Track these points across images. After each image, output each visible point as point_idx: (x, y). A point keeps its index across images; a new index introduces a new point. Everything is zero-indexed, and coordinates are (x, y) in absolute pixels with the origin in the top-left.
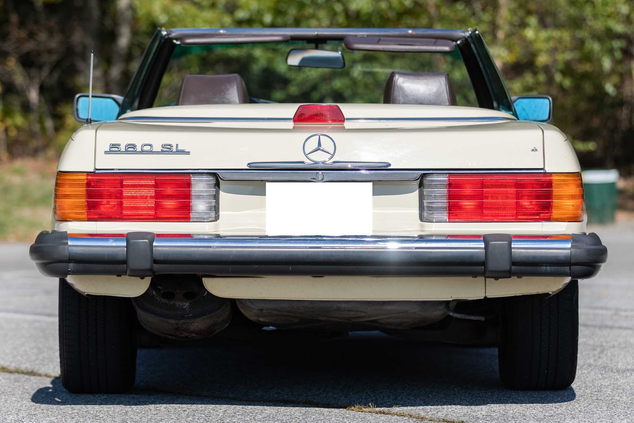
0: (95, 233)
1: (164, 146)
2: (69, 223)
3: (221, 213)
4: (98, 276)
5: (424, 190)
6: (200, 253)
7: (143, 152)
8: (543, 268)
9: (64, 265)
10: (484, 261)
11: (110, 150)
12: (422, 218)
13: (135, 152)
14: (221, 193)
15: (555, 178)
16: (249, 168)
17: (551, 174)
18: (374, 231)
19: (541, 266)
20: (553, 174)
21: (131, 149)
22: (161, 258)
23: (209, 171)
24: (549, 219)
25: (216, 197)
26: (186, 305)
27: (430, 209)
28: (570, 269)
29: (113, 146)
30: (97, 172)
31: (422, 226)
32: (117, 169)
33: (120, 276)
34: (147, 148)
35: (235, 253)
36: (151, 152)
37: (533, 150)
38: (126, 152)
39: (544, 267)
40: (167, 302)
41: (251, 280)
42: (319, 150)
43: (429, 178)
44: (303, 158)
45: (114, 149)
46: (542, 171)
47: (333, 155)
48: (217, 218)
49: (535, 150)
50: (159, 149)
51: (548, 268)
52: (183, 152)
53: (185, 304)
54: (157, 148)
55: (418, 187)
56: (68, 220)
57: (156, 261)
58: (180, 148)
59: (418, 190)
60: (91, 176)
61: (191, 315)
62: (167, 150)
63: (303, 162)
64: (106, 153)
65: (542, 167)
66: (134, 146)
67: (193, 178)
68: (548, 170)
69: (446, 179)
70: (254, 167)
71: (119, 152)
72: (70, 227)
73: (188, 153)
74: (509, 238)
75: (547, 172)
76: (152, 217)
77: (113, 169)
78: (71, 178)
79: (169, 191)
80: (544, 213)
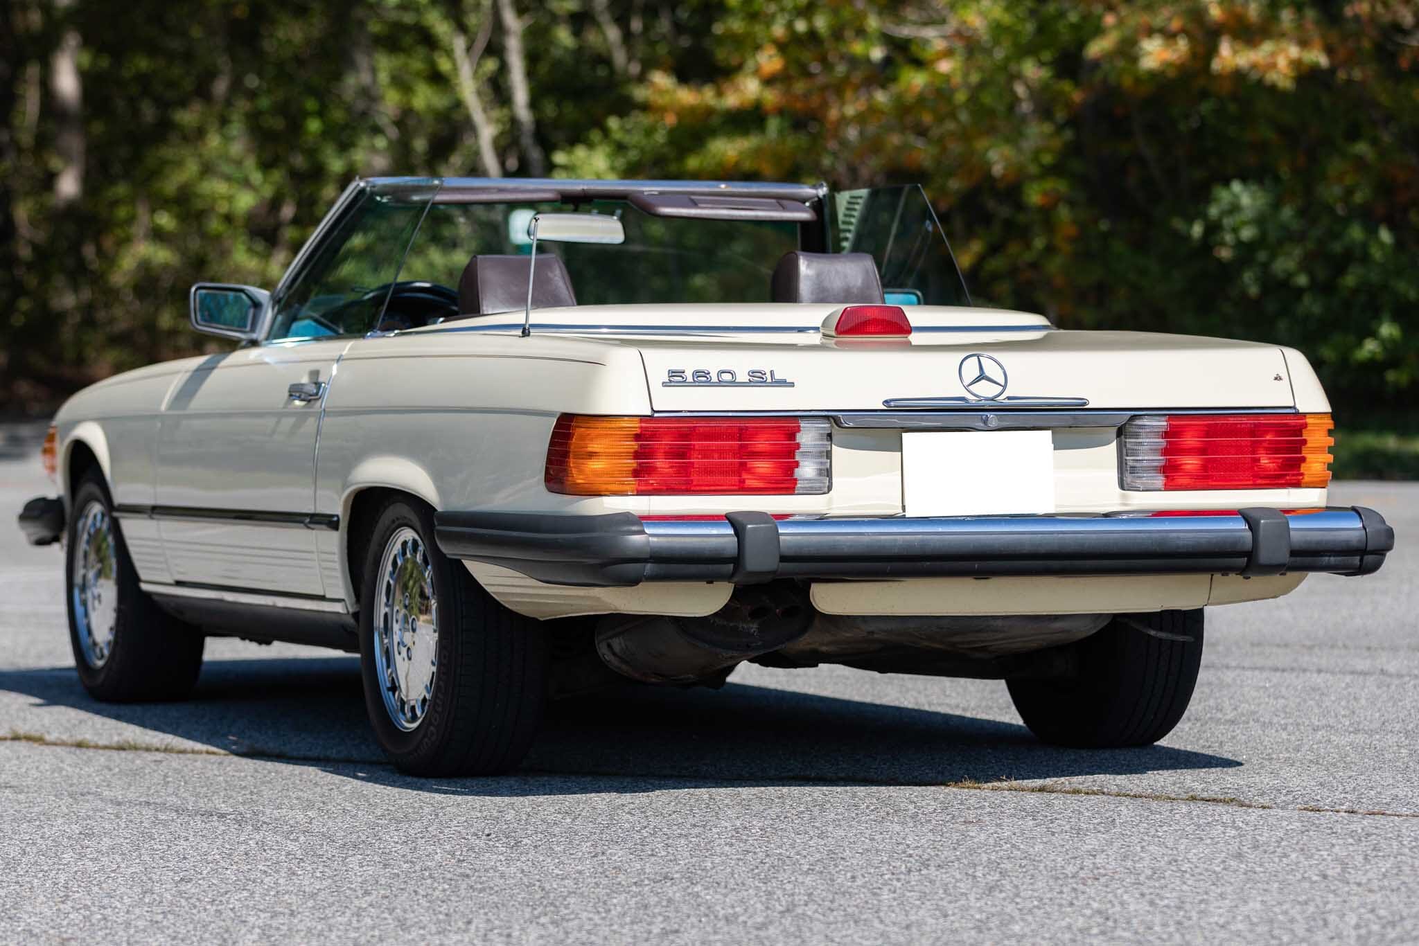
0: (646, 514)
1: (752, 373)
2: (605, 499)
3: (837, 480)
4: (675, 583)
5: (1127, 440)
6: (848, 544)
7: (721, 384)
9: (638, 566)
10: (1250, 550)
11: (671, 381)
12: (1122, 486)
13: (709, 383)
14: (835, 448)
15: (1309, 420)
16: (885, 408)
17: (1304, 415)
18: (1057, 506)
19: (1322, 556)
20: (1308, 416)
21: (702, 379)
22: (791, 553)
23: (826, 413)
24: (1297, 485)
25: (828, 455)
26: (754, 627)
27: (1133, 470)
28: (1361, 560)
29: (673, 373)
30: (656, 415)
31: (1124, 497)
32: (685, 411)
33: (711, 582)
34: (727, 377)
35: (901, 543)
36: (734, 383)
37: (1276, 379)
38: (695, 384)
39: (1327, 558)
40: (725, 623)
41: (885, 585)
42: (983, 378)
43: (1138, 422)
44: (962, 392)
45: (675, 378)
46: (1294, 411)
47: (1005, 387)
48: (830, 488)
49: (1278, 378)
50: (746, 378)
51: (1332, 559)
52: (783, 383)
53: (751, 626)
54: (743, 377)
55: (1114, 435)
56: (602, 493)
57: (784, 559)
58: (777, 376)
59: (1115, 442)
60: (646, 422)
61: (760, 643)
62: (758, 379)
63: (962, 399)
64: (664, 384)
65: (1292, 405)
66: (706, 374)
67: (803, 424)
68: (1299, 409)
69: (1165, 423)
70: (893, 407)
71: (684, 383)
72: (605, 505)
73: (792, 385)
75: (1300, 411)
76: (735, 487)
77: (681, 411)
78: (613, 425)
79: (760, 446)
80: (1289, 475)
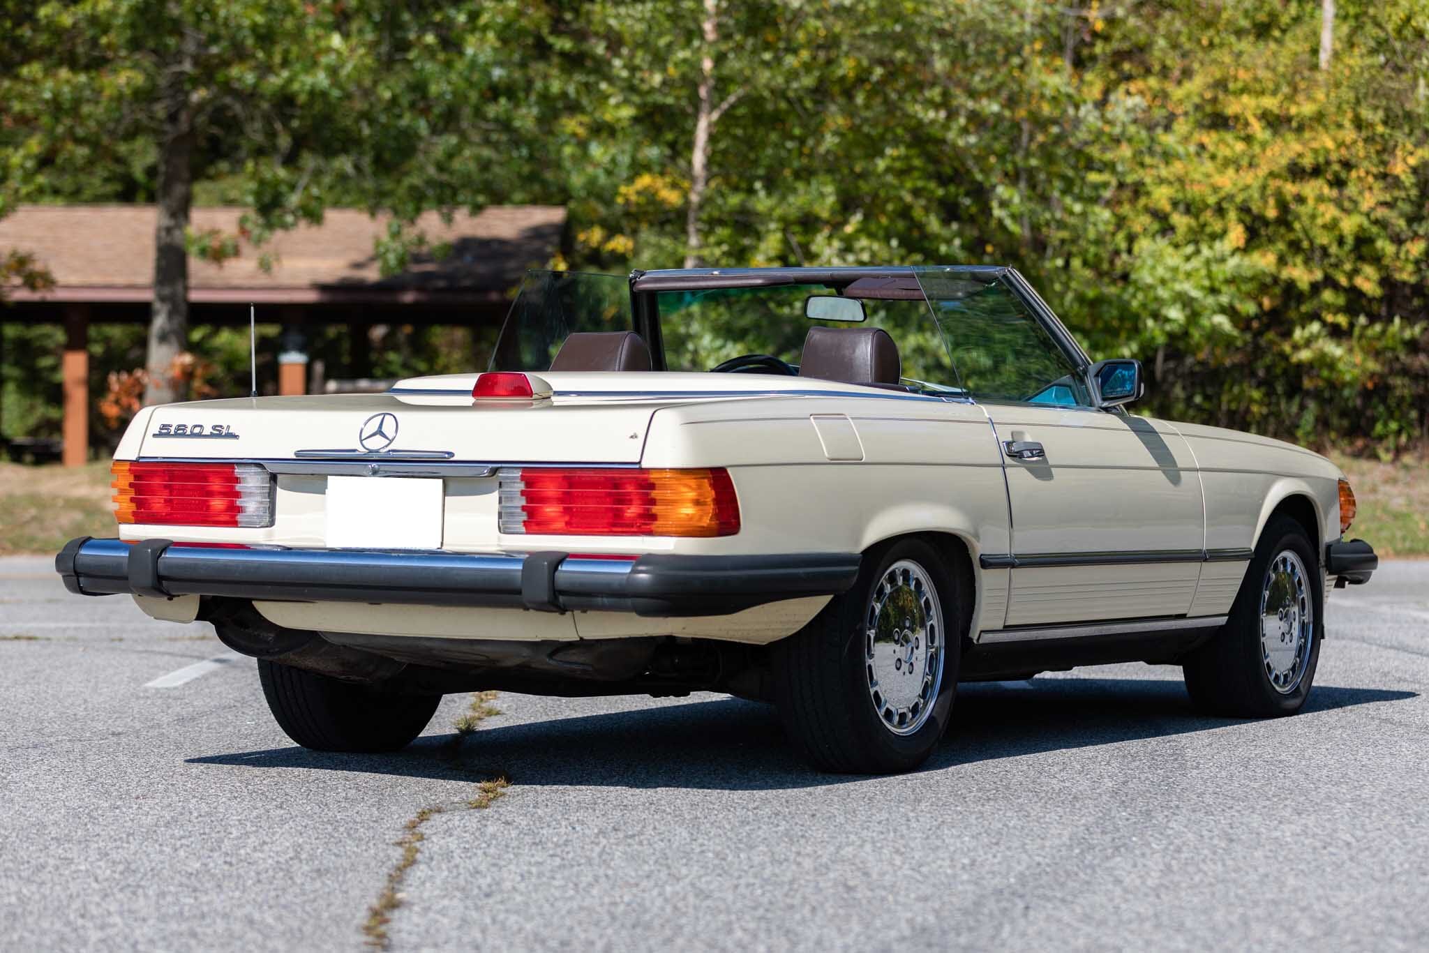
1: (215, 427)
3: (278, 516)
7: (193, 435)
8: (599, 600)
10: (520, 588)
11: (160, 433)
12: (500, 530)
13: (185, 435)
14: (279, 490)
15: (653, 475)
16: (297, 458)
17: (648, 470)
19: (596, 596)
20: (655, 471)
21: (181, 432)
22: (166, 573)
24: (650, 533)
25: (272, 495)
28: (632, 603)
29: (164, 427)
30: (140, 459)
31: (499, 539)
32: (161, 458)
34: (197, 430)
36: (200, 435)
37: (630, 437)
38: (176, 435)
41: (304, 605)
42: (378, 434)
44: (356, 445)
45: (164, 432)
46: (638, 467)
47: (391, 441)
48: (272, 523)
49: (634, 437)
50: (207, 431)
51: (605, 600)
52: (232, 436)
55: (498, 485)
57: (161, 577)
58: (230, 431)
59: (498, 490)
60: (134, 465)
62: (219, 433)
63: (355, 451)
64: (155, 435)
65: (639, 461)
66: (184, 428)
67: (237, 470)
68: (645, 465)
69: (519, 475)
70: (303, 457)
71: (168, 435)
73: (238, 437)
74: (562, 558)
75: (645, 467)
76: (200, 520)
77: (157, 458)
79: (216, 486)
80: (646, 524)
